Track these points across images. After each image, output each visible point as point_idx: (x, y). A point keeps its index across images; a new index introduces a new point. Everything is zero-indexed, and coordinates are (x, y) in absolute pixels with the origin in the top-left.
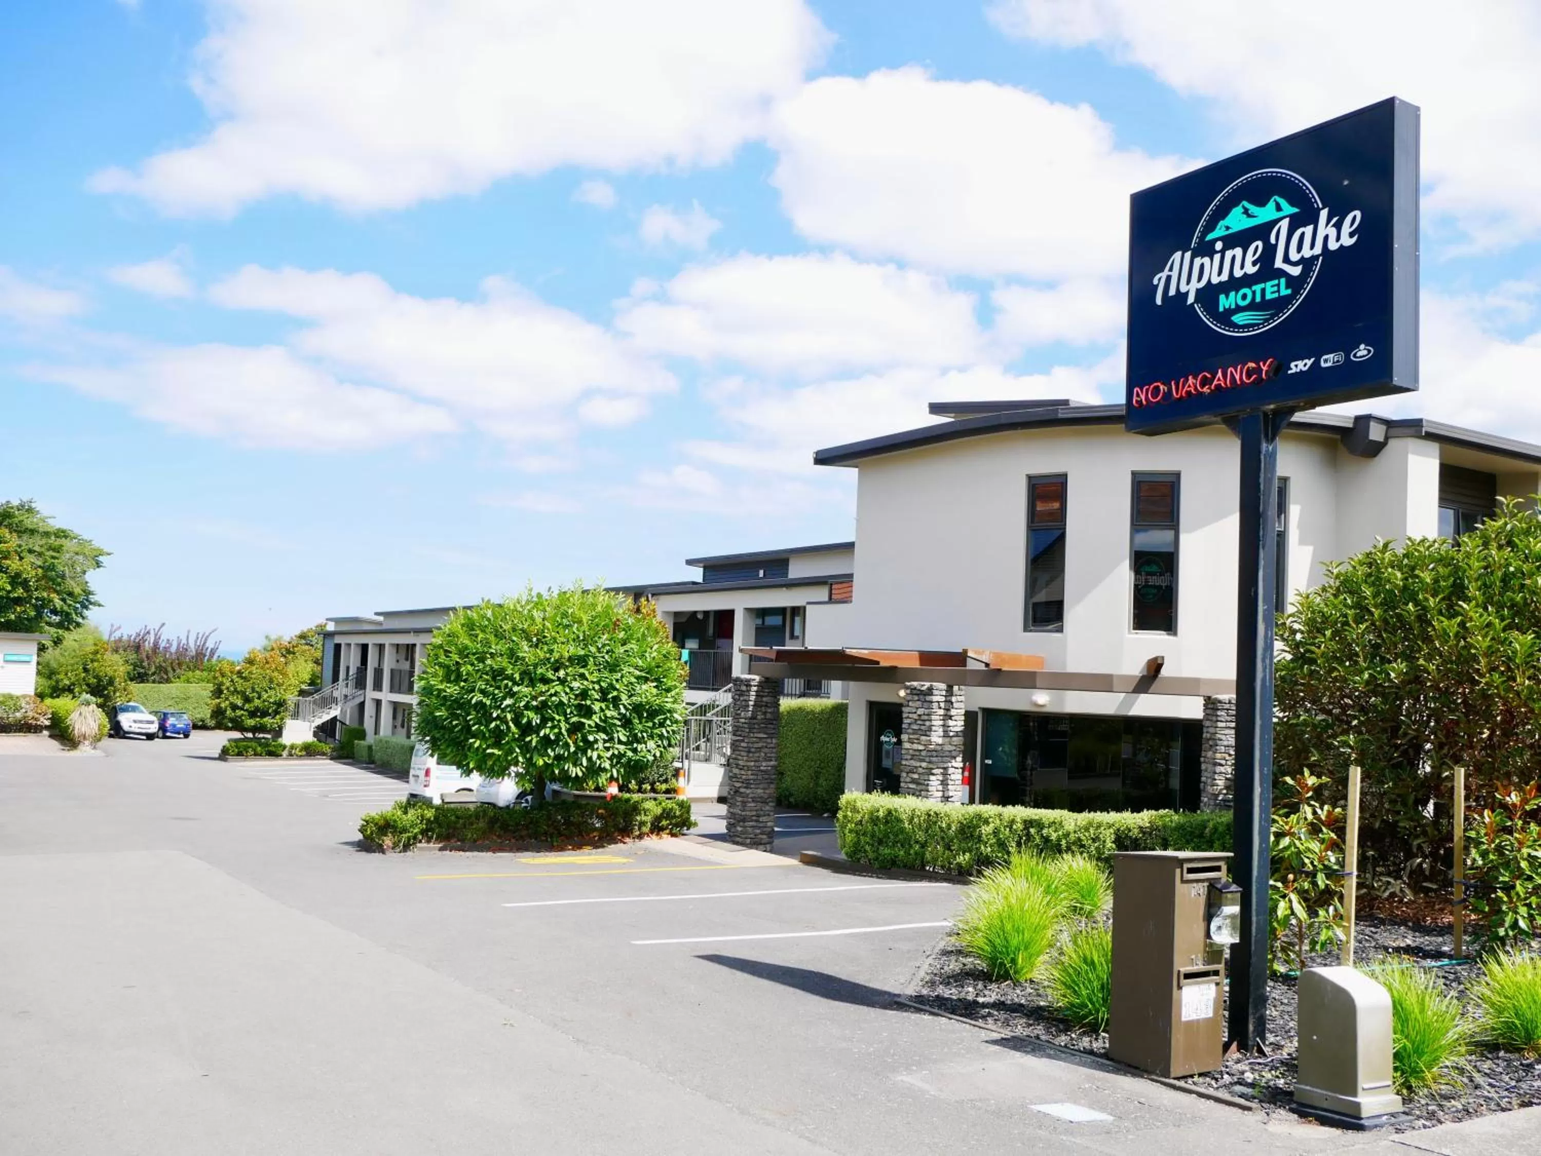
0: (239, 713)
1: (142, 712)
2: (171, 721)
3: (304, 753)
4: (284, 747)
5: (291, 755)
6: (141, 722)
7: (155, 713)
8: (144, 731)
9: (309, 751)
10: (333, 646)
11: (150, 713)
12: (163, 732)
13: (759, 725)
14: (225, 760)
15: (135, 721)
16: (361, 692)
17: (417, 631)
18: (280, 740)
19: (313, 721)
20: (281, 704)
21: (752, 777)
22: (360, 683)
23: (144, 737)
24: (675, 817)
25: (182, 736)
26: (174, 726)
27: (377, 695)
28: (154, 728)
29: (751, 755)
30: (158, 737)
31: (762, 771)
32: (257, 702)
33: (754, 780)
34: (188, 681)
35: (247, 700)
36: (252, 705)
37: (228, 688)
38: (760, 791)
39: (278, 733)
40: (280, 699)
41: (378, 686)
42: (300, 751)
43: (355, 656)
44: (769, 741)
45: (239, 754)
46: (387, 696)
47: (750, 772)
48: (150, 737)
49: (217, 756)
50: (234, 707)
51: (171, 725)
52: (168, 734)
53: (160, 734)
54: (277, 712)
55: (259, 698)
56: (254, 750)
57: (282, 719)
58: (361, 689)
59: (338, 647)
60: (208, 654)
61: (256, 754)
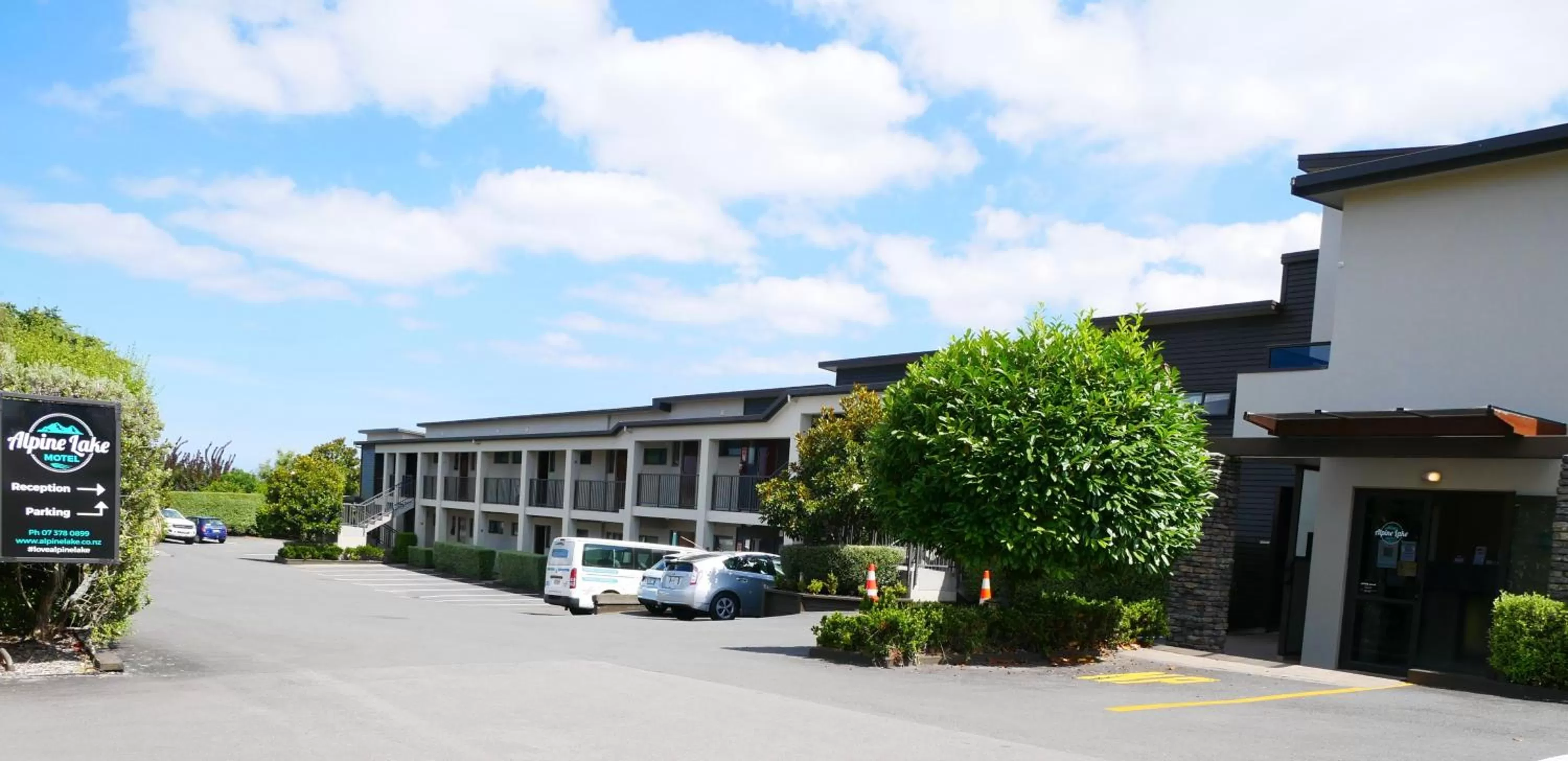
0: (297, 517)
1: (180, 517)
2: (207, 526)
3: (359, 557)
4: (340, 551)
5: (346, 558)
6: (180, 526)
7: (191, 519)
8: (183, 535)
9: (363, 555)
10: (373, 456)
11: (188, 518)
12: (201, 537)
13: (1221, 512)
14: (284, 562)
15: (174, 526)
16: (410, 500)
17: (479, 440)
18: (335, 544)
19: (366, 527)
20: (335, 509)
21: (1213, 576)
22: (408, 490)
23: (183, 542)
24: (1150, 622)
25: (217, 541)
26: (210, 531)
27: (429, 503)
28: (192, 533)
29: (1213, 549)
30: (196, 542)
31: (1222, 569)
32: (314, 507)
33: (1214, 580)
34: (216, 489)
35: (306, 505)
36: (309, 510)
37: (285, 494)
38: (1217, 593)
39: (334, 538)
40: (335, 504)
41: (429, 493)
42: (356, 555)
43: (400, 466)
44: (1227, 533)
45: (298, 557)
46: (439, 503)
47: (1211, 571)
48: (189, 541)
49: (273, 558)
50: (293, 512)
51: (207, 530)
52: (205, 539)
53: (198, 539)
54: (331, 518)
55: (316, 503)
56: (312, 553)
57: (337, 524)
58: (408, 497)
59: (380, 457)
60: (223, 466)
61: (313, 558)
